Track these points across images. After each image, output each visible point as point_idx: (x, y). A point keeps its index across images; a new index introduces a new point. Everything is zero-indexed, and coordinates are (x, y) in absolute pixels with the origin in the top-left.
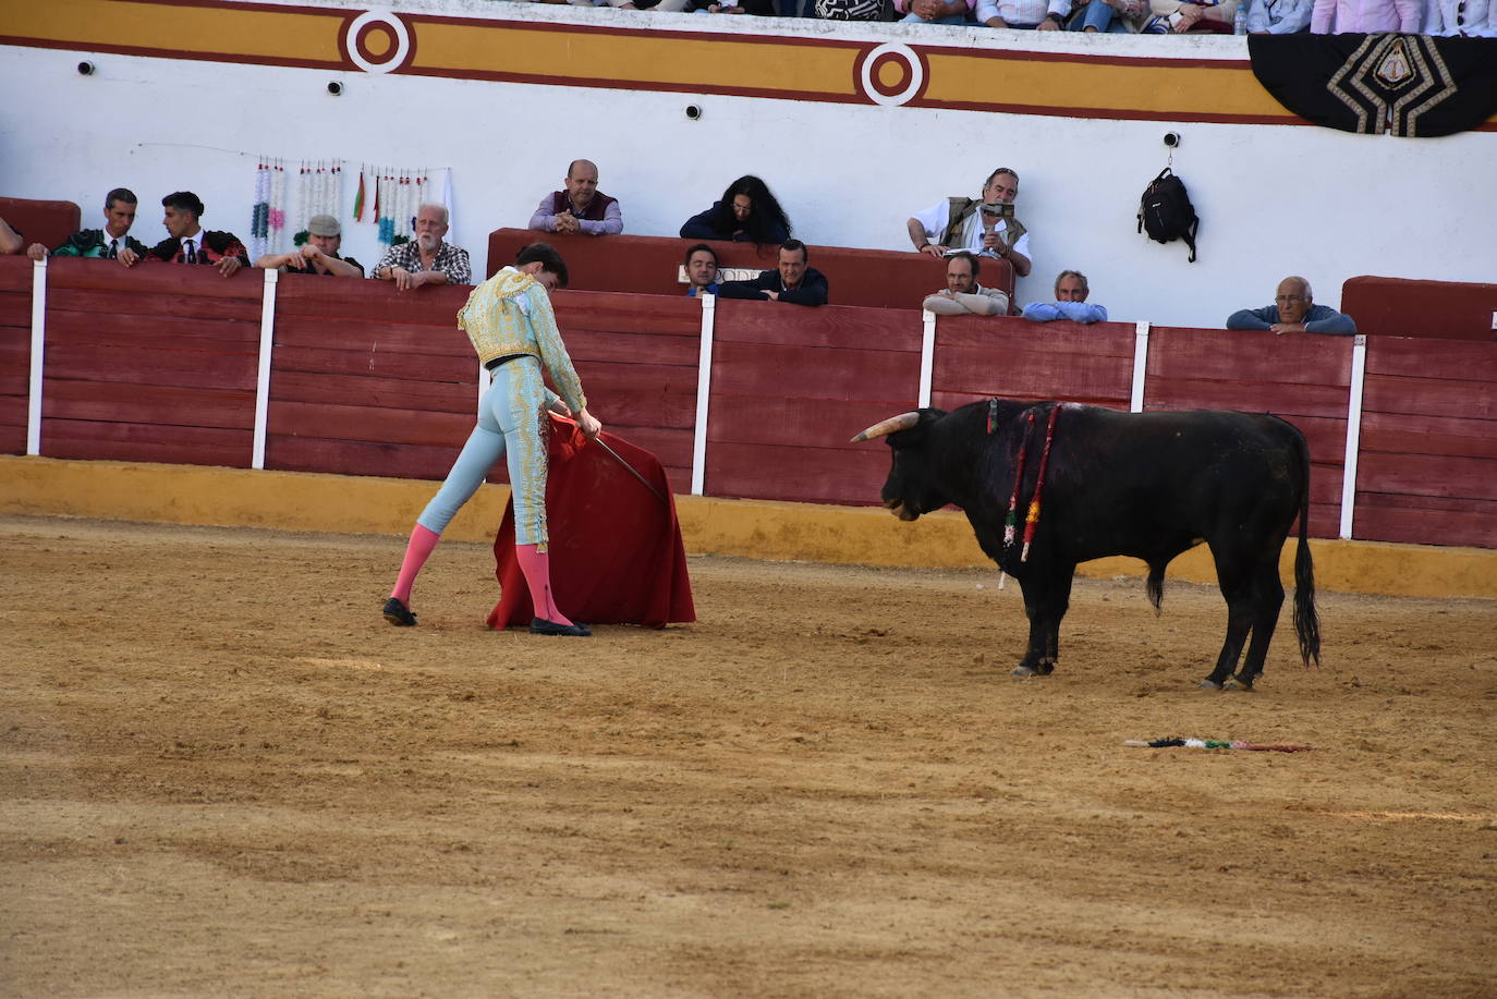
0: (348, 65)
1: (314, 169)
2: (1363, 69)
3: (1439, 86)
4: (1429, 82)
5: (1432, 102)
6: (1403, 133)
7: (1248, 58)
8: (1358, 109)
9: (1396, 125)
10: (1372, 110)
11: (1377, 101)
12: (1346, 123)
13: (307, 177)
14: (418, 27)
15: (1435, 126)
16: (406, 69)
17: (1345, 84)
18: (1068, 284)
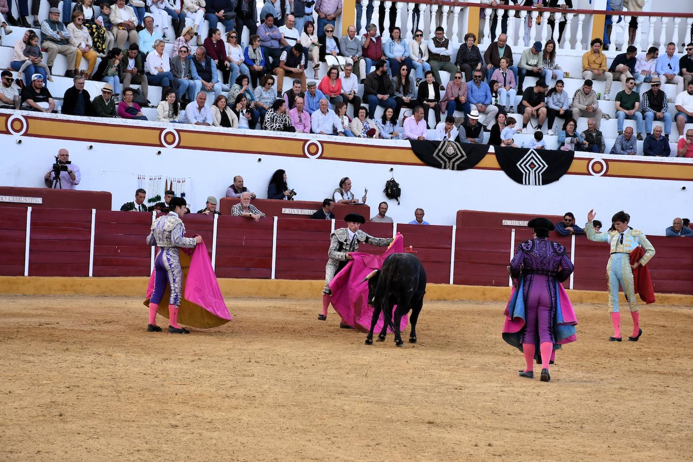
0: (161, 145)
1: (153, 178)
2: (442, 151)
3: (462, 156)
4: (460, 155)
5: (461, 160)
6: (453, 169)
7: (411, 147)
8: (441, 162)
9: (451, 167)
10: (445, 162)
11: (446, 160)
12: (438, 165)
13: (152, 181)
14: (181, 133)
15: (461, 167)
16: (178, 147)
17: (437, 155)
18: (419, 212)
